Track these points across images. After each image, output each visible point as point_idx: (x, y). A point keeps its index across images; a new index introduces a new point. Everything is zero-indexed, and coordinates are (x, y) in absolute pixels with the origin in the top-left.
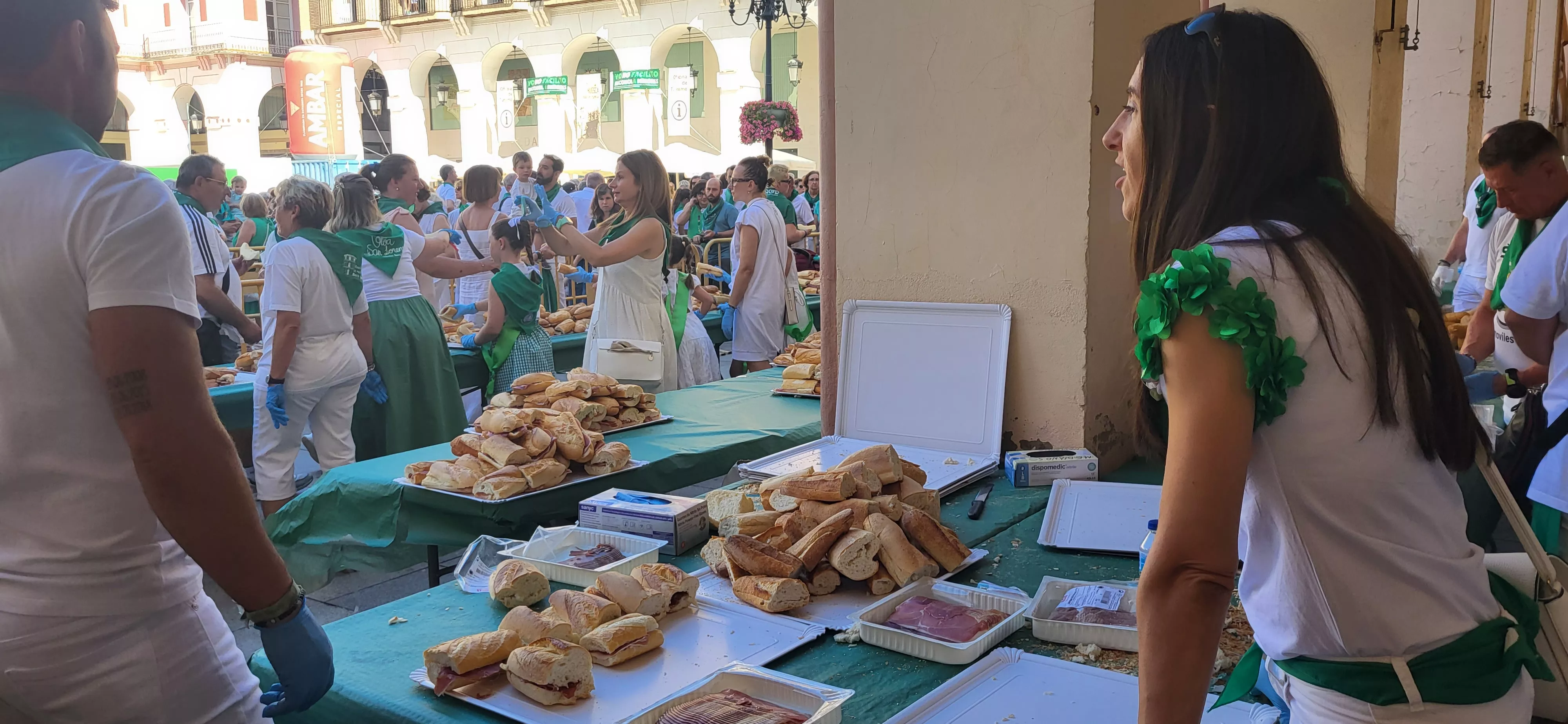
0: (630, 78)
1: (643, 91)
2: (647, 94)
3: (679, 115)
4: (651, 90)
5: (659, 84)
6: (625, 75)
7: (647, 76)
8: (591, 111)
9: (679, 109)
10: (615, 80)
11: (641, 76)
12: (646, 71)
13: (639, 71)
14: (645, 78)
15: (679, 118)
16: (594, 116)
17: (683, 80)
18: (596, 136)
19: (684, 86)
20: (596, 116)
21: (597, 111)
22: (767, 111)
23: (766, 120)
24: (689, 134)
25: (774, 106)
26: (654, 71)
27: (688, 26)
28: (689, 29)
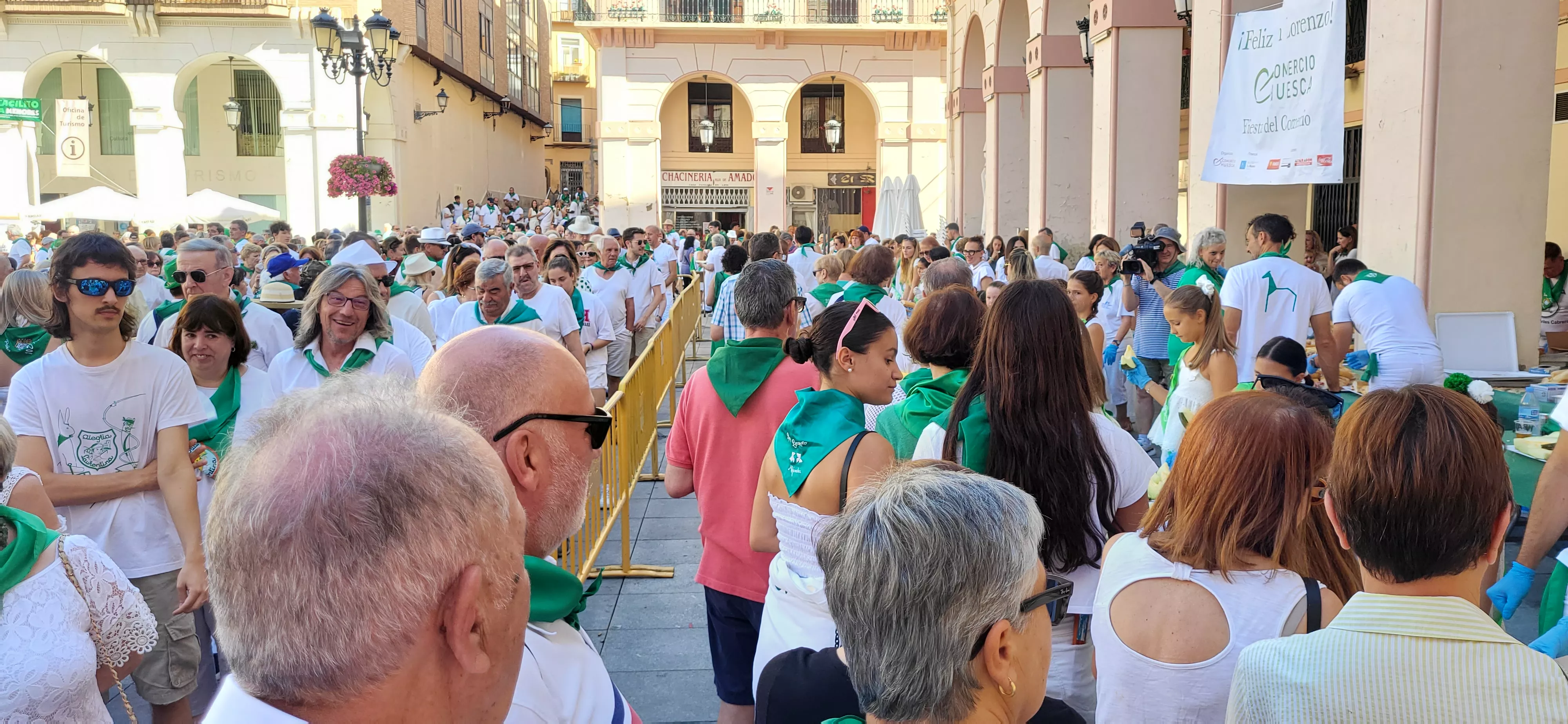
1: (16, 122)
2: (19, 127)
3: (73, 154)
4: (25, 123)
5: (40, 116)
7: (20, 106)
9: (73, 147)
11: (11, 105)
12: (19, 100)
13: (9, 99)
14: (18, 108)
17: (78, 114)
19: (81, 121)
22: (367, 166)
23: (367, 174)
24: (89, 175)
25: (373, 161)
26: (31, 100)
27: (81, 53)
28: (80, 57)
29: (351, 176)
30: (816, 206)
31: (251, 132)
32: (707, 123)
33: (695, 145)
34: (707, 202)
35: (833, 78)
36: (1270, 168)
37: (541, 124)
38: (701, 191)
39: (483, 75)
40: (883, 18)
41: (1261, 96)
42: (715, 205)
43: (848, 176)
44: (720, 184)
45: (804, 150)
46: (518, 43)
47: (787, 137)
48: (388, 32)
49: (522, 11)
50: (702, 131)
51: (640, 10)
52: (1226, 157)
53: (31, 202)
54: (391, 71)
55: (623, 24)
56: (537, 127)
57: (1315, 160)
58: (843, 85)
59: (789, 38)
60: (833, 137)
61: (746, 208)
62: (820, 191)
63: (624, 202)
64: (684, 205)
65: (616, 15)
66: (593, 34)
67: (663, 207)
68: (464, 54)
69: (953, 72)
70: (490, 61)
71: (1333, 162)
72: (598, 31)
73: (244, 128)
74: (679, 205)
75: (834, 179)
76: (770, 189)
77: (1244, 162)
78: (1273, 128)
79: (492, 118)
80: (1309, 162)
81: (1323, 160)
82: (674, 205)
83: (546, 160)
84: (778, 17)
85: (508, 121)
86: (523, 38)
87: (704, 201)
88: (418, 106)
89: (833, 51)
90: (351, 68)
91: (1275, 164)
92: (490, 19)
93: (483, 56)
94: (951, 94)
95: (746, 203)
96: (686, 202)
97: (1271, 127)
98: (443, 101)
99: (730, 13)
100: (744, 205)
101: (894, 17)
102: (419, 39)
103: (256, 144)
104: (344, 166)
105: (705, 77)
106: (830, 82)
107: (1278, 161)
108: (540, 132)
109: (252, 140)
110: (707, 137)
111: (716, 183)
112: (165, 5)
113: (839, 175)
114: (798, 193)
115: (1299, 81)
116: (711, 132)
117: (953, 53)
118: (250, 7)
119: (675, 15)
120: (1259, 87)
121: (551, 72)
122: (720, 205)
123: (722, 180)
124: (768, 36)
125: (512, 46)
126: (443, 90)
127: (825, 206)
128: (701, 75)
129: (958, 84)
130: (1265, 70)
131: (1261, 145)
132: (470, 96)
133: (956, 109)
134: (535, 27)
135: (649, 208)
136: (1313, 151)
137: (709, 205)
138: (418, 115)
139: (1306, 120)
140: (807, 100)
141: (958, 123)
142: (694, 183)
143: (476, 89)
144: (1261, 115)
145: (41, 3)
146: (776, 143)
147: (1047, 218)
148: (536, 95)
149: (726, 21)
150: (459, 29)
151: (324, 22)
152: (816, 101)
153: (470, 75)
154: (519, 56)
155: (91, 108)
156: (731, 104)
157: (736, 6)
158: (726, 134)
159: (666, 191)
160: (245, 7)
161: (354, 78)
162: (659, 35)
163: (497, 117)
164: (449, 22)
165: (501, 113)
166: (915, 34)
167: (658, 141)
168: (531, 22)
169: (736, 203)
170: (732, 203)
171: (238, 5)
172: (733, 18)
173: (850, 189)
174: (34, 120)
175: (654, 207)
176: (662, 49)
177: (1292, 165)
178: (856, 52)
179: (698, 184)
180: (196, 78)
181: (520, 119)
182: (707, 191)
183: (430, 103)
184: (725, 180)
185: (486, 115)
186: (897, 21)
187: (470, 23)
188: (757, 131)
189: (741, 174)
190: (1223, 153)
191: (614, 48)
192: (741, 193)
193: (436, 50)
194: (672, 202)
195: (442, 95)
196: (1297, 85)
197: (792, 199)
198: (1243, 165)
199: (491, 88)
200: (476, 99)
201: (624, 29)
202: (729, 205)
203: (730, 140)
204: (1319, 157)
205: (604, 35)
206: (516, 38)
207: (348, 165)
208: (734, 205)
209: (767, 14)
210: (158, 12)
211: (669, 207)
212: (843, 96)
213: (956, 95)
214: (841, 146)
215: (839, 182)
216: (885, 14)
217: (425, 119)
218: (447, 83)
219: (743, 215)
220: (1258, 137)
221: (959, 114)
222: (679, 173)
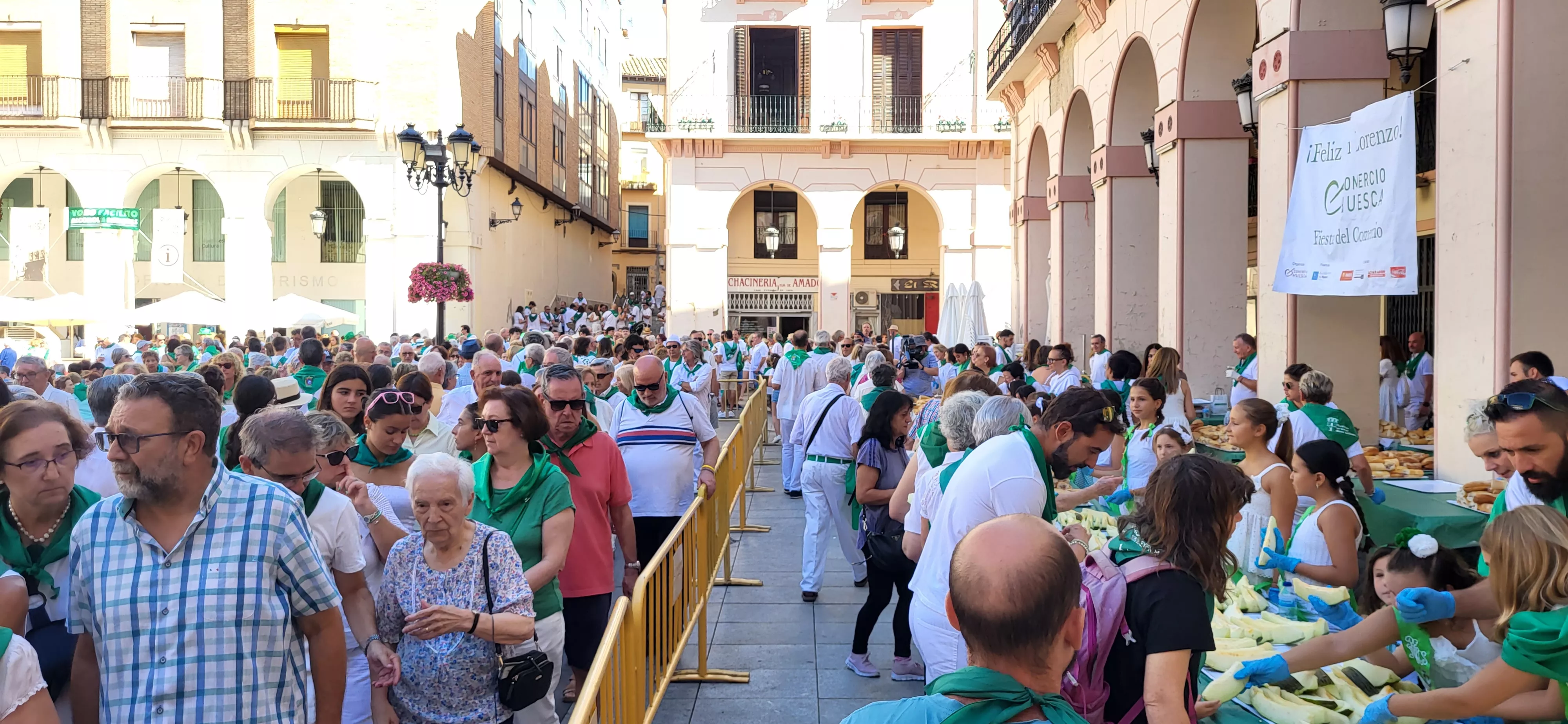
0: (96, 216)
1: (116, 231)
2: (118, 235)
3: (168, 261)
4: (124, 231)
5: (138, 225)
6: (86, 213)
7: (121, 215)
8: (34, 251)
9: (168, 254)
10: (71, 217)
11: (112, 214)
12: (120, 210)
13: (110, 210)
14: (118, 217)
15: (168, 263)
16: (37, 256)
17: (173, 223)
18: (40, 278)
19: (176, 230)
20: (40, 256)
21: (43, 251)
22: (446, 273)
23: (446, 281)
24: (181, 281)
25: (452, 269)
26: (131, 210)
27: (178, 166)
28: (178, 169)
29: (430, 283)
30: (879, 311)
31: (334, 240)
32: (772, 230)
33: (761, 251)
34: (771, 307)
35: (897, 186)
36: (1342, 279)
37: (609, 231)
38: (766, 297)
39: (556, 184)
40: (947, 127)
41: (1331, 208)
42: (779, 310)
43: (911, 282)
44: (785, 290)
45: (867, 257)
46: (590, 154)
47: (851, 244)
48: (470, 146)
49: (594, 123)
50: (767, 238)
51: (709, 121)
52: (1297, 268)
53: (126, 306)
54: (471, 182)
55: (694, 135)
56: (604, 233)
57: (1388, 272)
58: (906, 193)
59: (854, 147)
60: (896, 243)
61: (810, 312)
62: (883, 297)
63: (691, 307)
64: (749, 310)
65: (686, 127)
66: (664, 145)
67: (729, 312)
68: (538, 165)
69: (1017, 181)
70: (562, 171)
71: (1406, 274)
72: (668, 142)
73: (328, 237)
74: (744, 310)
75: (897, 285)
76: (834, 294)
77: (1316, 273)
78: (1345, 240)
79: (562, 226)
80: (1382, 273)
81: (1396, 272)
82: (739, 310)
83: (613, 265)
84: (843, 128)
85: (578, 230)
86: (594, 148)
87: (769, 306)
88: (494, 215)
89: (897, 161)
90: (434, 179)
91: (1348, 275)
92: (563, 130)
93: (556, 167)
94: (1015, 204)
95: (810, 308)
96: (751, 307)
97: (1343, 239)
98: (517, 210)
99: (797, 124)
100: (807, 310)
101: (958, 127)
102: (496, 151)
103: (338, 251)
104: (424, 273)
105: (772, 185)
106: (894, 190)
107: (1351, 272)
108: (608, 238)
109: (335, 247)
110: (772, 244)
111: (780, 288)
112: (259, 120)
113: (903, 281)
114: (862, 298)
115: (1370, 193)
116: (777, 239)
117: (1017, 163)
118: (339, 121)
119: (743, 126)
120: (1329, 199)
121: (620, 180)
122: (784, 310)
123: (786, 286)
124: (834, 146)
125: (583, 155)
126: (517, 199)
127: (888, 310)
128: (767, 184)
129: (1022, 192)
130: (1334, 182)
131: (1332, 257)
132: (542, 204)
133: (1021, 217)
134: (606, 138)
135: (716, 313)
136: (1387, 262)
137: (774, 310)
138: (493, 223)
139: (1378, 233)
140: (871, 208)
141: (1022, 230)
142: (758, 288)
143: (548, 197)
144: (1332, 226)
145: (145, 118)
146: (840, 250)
147: (1114, 325)
148: (606, 203)
149: (793, 132)
150: (534, 140)
151: (410, 136)
152: (880, 208)
153: (543, 184)
154: (590, 165)
155: (186, 217)
156: (795, 211)
157: (802, 117)
158: (790, 240)
159: (731, 296)
160: (334, 121)
161: (436, 188)
162: (727, 146)
163: (567, 224)
164: (525, 134)
165: (571, 221)
166: (979, 143)
167: (725, 248)
168: (602, 132)
169: (800, 308)
170: (796, 308)
171: (327, 119)
172: (800, 129)
173: (913, 295)
174: (134, 229)
175: (720, 312)
176: (731, 159)
177: (1365, 276)
178: (919, 161)
179: (763, 289)
180: (285, 189)
181: (589, 227)
182: (772, 297)
183: (504, 211)
184: (789, 285)
185: (557, 223)
186: (960, 131)
187: (545, 135)
188: (823, 237)
189: (805, 279)
190: (1294, 264)
191: (683, 158)
192: (805, 298)
193: (512, 161)
194: (737, 307)
195: (517, 203)
196: (1368, 197)
197: (856, 304)
198: (1315, 276)
199: (562, 196)
200: (548, 207)
201: (694, 140)
202: (794, 310)
203: (795, 246)
204: (1393, 269)
205: (674, 146)
206: (587, 148)
207: (428, 272)
208: (798, 310)
209: (833, 124)
210: (251, 127)
211: (734, 312)
212: (906, 204)
213: (1021, 203)
214: (904, 253)
215: (902, 288)
216: (949, 124)
217: (500, 227)
218: (521, 192)
219: (807, 319)
220: (1330, 249)
221: (1024, 221)
222: (744, 278)
